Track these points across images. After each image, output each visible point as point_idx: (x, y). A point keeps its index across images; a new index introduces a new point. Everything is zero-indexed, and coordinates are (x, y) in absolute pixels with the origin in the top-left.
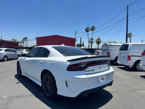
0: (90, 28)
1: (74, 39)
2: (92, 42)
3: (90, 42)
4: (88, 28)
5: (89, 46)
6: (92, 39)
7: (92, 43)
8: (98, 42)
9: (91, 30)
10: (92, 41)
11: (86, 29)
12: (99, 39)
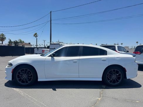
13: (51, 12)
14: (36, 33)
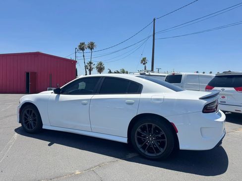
0: (87, 44)
1: (73, 61)
2: (90, 68)
3: (88, 69)
4: (83, 44)
5: (86, 75)
6: (91, 63)
7: (90, 70)
8: (100, 69)
9: (89, 47)
10: (90, 66)
11: (80, 46)
12: (101, 64)
13: (154, 20)
14: (145, 58)
